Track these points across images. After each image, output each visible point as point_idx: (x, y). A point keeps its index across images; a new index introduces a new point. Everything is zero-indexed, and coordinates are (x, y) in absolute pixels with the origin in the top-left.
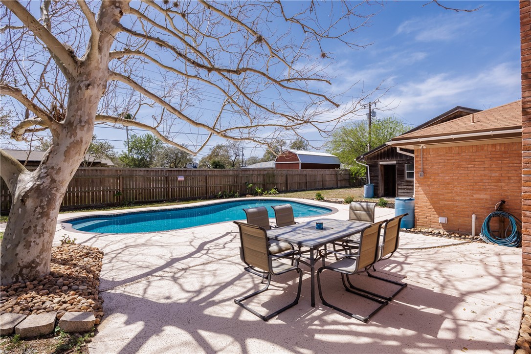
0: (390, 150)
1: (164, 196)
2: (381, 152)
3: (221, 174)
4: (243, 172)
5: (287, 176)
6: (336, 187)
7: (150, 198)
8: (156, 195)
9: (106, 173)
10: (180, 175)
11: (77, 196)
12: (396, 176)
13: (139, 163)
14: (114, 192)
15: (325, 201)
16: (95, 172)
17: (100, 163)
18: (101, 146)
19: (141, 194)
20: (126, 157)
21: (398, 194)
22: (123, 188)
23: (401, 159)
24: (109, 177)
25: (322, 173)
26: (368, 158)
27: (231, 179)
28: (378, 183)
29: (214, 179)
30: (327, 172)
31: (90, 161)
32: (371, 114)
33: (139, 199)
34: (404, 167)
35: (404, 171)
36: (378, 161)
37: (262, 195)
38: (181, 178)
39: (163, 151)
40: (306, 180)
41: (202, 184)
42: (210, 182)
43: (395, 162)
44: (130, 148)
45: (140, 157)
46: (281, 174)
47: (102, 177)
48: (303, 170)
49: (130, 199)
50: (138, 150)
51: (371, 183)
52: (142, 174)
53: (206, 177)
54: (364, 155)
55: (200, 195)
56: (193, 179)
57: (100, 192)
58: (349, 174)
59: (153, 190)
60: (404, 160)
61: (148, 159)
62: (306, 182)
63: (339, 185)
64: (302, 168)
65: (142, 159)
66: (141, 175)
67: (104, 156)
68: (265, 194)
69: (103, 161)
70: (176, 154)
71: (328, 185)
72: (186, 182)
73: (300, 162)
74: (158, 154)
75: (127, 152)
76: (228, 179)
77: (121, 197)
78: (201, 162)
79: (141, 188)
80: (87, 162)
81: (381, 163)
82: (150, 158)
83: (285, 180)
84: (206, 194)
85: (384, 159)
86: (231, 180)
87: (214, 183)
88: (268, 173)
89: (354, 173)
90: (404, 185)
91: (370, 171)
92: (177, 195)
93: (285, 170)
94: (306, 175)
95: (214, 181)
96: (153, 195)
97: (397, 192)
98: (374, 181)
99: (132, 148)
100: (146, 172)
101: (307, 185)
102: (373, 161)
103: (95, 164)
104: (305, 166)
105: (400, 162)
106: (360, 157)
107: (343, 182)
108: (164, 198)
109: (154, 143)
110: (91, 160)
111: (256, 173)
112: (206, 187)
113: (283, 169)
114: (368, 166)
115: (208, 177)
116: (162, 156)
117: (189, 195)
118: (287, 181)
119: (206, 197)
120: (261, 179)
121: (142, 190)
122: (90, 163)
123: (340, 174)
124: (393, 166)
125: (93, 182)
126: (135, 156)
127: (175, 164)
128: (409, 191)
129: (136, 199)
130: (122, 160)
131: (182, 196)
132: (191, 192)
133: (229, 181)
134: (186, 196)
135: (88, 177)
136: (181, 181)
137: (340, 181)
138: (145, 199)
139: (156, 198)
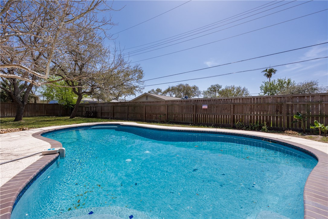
7: (183, 121)
8: (186, 119)
10: (203, 104)
11: (150, 116)
19: (177, 117)
22: (168, 112)
24: (162, 105)
38: (205, 107)
53: (231, 106)
55: (224, 123)
56: (216, 107)
59: (184, 115)
72: (210, 110)
84: (231, 123)
112: (231, 116)
129: (174, 120)
134: (210, 122)
138: (179, 120)
139: (186, 121)
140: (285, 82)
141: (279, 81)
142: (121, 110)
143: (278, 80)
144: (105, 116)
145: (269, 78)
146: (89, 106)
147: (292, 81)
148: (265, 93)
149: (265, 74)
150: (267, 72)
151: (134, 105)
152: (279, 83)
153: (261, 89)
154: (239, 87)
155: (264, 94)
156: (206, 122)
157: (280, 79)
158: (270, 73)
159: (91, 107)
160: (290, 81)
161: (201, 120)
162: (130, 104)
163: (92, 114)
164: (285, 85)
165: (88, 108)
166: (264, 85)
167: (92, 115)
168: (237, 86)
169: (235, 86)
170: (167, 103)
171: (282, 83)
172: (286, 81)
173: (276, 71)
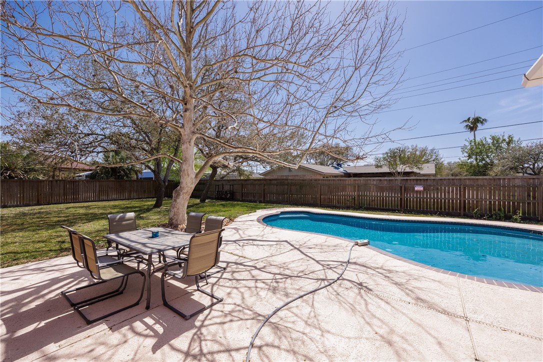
7: (383, 207)
8: (389, 203)
11: (329, 198)
16: (339, 181)
17: (413, 172)
19: (374, 201)
24: (348, 185)
38: (419, 188)
52: (375, 183)
57: (343, 197)
59: (386, 198)
96: (386, 203)
103: (407, 173)
125: (338, 188)
132: (434, 205)
134: (427, 209)
136: (420, 191)
138: (377, 206)
139: (389, 206)
140: (504, 140)
141: (493, 138)
142: (277, 189)
143: (491, 137)
144: (248, 197)
145: (473, 133)
146: (220, 183)
147: (515, 139)
148: (470, 157)
149: (467, 126)
150: (469, 122)
151: (300, 183)
152: (493, 142)
153: (463, 151)
154: (425, 147)
155: (468, 159)
156: (420, 208)
157: (493, 135)
158: (474, 124)
159: (223, 185)
160: (512, 138)
161: (413, 206)
162: (293, 181)
163: (229, 195)
164: (504, 145)
165: (218, 186)
166: (467, 144)
167: (228, 197)
168: (422, 147)
169: (419, 146)
170: (357, 182)
171: (497, 141)
172: (506, 137)
173: (485, 120)
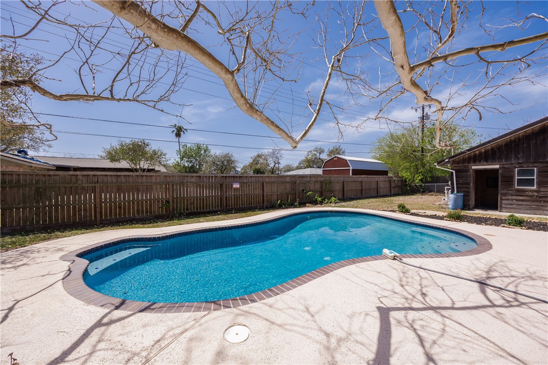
0: (490, 152)
1: (218, 206)
2: (474, 154)
3: (278, 180)
4: (300, 179)
5: (343, 182)
6: (389, 194)
7: (203, 209)
8: (210, 204)
9: (154, 180)
10: (234, 182)
12: (500, 184)
13: (190, 171)
14: (162, 201)
15: (413, 214)
16: (141, 178)
17: (154, 169)
18: (155, 153)
19: (193, 203)
20: (178, 165)
21: (501, 207)
22: (173, 197)
23: (509, 163)
24: (157, 183)
25: (377, 179)
26: (454, 162)
27: (288, 186)
28: (469, 192)
29: (271, 186)
30: (381, 178)
31: (144, 168)
32: (424, 118)
33: (191, 209)
34: (513, 172)
35: (512, 177)
36: (470, 165)
37: (322, 204)
38: (236, 186)
39: (211, 159)
40: (362, 187)
41: (258, 192)
42: (267, 189)
43: (497, 166)
44: (181, 156)
45: (190, 165)
46: (338, 180)
47: (149, 184)
48: (354, 176)
49: (180, 209)
50: (189, 158)
51: (458, 192)
52: (194, 180)
53: (263, 184)
54: (449, 158)
55: (256, 204)
56: (249, 186)
58: (402, 181)
59: (206, 199)
60: (513, 164)
61: (197, 167)
62: (362, 190)
63: (392, 193)
64: (353, 174)
65: (193, 167)
66: (193, 182)
67: (157, 163)
68: (326, 204)
69: (157, 168)
70: (223, 162)
71: (382, 192)
72: (242, 189)
73: (351, 168)
74: (207, 162)
75: (179, 160)
76: (285, 186)
77: (171, 208)
78: (242, 169)
79: (194, 197)
80: (142, 169)
81: (473, 167)
82: (199, 166)
83: (341, 187)
84: (263, 203)
85: (480, 162)
86: (288, 188)
87: (271, 191)
88: (325, 180)
89: (407, 180)
90: (512, 195)
91: (456, 177)
92: (232, 204)
93: (342, 176)
94: (362, 182)
95: (271, 188)
96: (207, 205)
97: (501, 203)
98: (463, 189)
99: (183, 157)
100: (198, 179)
101: (363, 192)
102: (461, 165)
103: (149, 170)
104: (356, 172)
105: (506, 166)
106: (444, 160)
107: (396, 189)
108: (218, 208)
109: (202, 152)
110: (146, 167)
111: (313, 179)
112: (263, 195)
113: (340, 176)
114: (454, 172)
115: (265, 183)
116: (209, 164)
117: (244, 204)
118: (344, 188)
119: (263, 206)
120: (318, 186)
121: (194, 199)
122: (144, 170)
123: (394, 181)
124: (496, 171)
125: (138, 189)
126: (186, 165)
127: (221, 171)
128: (520, 203)
129: (187, 210)
130: (175, 168)
131: (237, 206)
132: (247, 201)
133: (287, 189)
134: (242, 205)
135: (133, 184)
136: (237, 189)
137: (394, 187)
138: (197, 209)
